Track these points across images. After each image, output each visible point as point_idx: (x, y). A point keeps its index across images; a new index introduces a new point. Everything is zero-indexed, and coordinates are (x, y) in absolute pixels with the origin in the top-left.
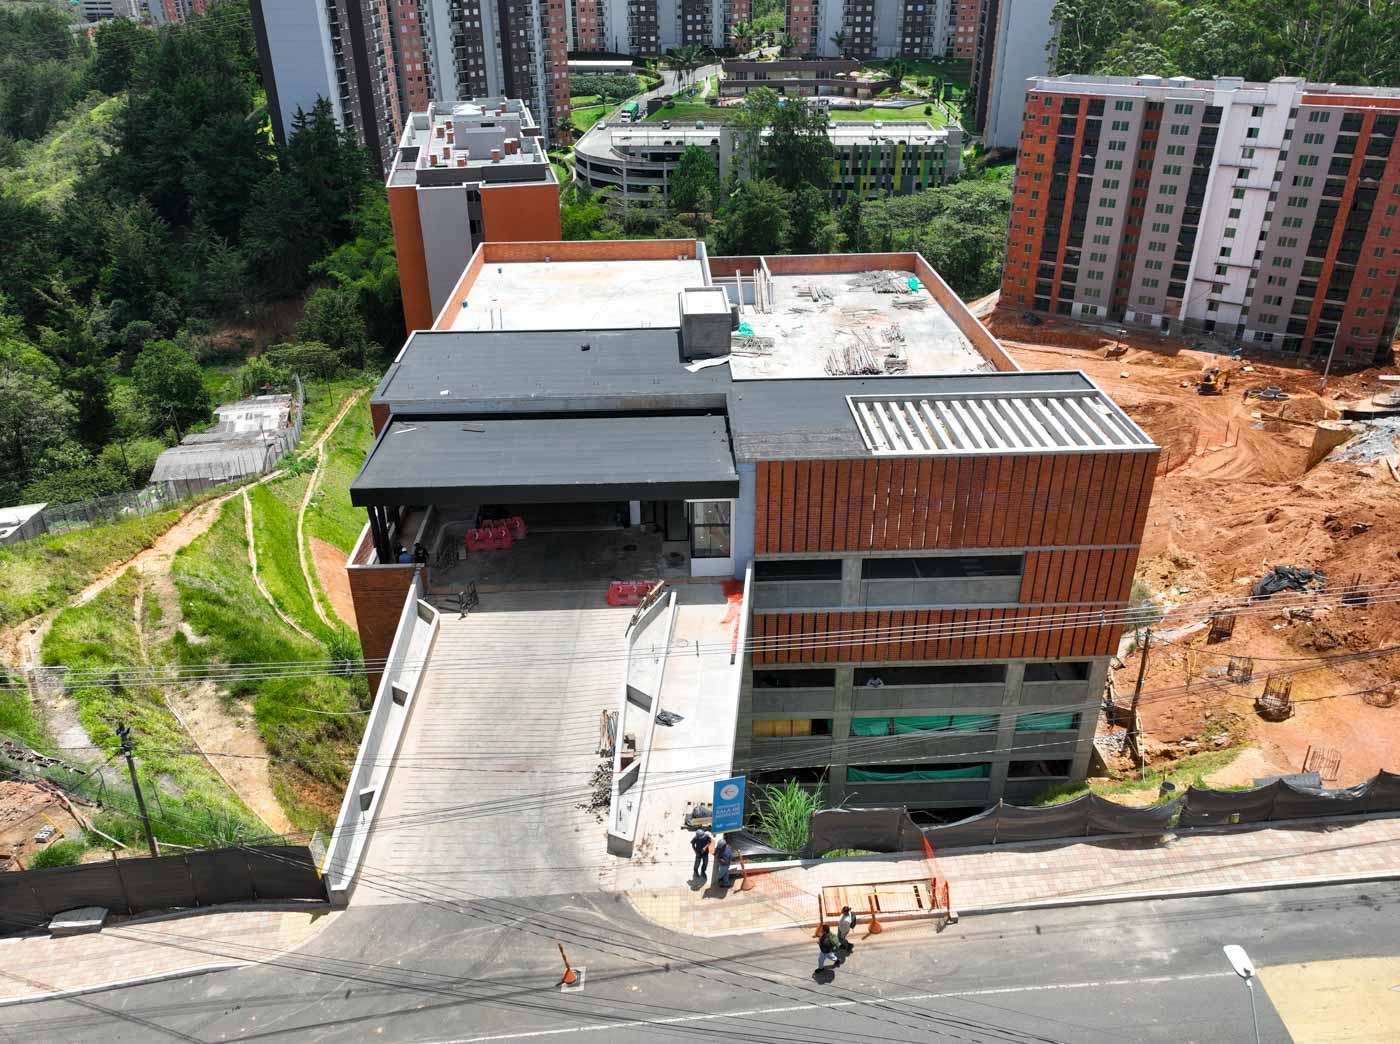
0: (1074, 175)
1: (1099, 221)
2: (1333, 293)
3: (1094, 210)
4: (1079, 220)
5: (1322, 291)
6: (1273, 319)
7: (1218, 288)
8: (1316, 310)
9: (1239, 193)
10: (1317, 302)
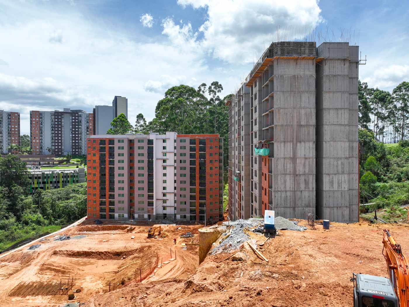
0: (108, 166)
1: (119, 182)
2: (201, 198)
3: (117, 179)
4: (112, 182)
5: (197, 198)
6: (185, 210)
7: (165, 201)
8: (197, 205)
9: (165, 168)
10: (197, 201)
